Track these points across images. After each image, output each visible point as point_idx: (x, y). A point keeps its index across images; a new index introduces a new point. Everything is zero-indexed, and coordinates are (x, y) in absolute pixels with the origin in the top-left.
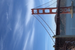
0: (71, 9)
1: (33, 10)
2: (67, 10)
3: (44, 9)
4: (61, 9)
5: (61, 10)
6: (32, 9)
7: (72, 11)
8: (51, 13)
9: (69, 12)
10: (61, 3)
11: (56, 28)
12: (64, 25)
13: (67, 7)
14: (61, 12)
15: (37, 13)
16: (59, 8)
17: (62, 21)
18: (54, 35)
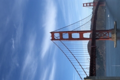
0: (113, 33)
1: (53, 33)
2: (107, 35)
3: (70, 33)
4: (97, 33)
5: (97, 35)
6: (51, 33)
7: (115, 36)
8: (82, 38)
9: (111, 38)
10: (98, 23)
11: (89, 64)
12: (102, 58)
13: (108, 30)
14: (97, 37)
15: (59, 38)
16: (94, 31)
17: (99, 50)
18: (87, 77)
